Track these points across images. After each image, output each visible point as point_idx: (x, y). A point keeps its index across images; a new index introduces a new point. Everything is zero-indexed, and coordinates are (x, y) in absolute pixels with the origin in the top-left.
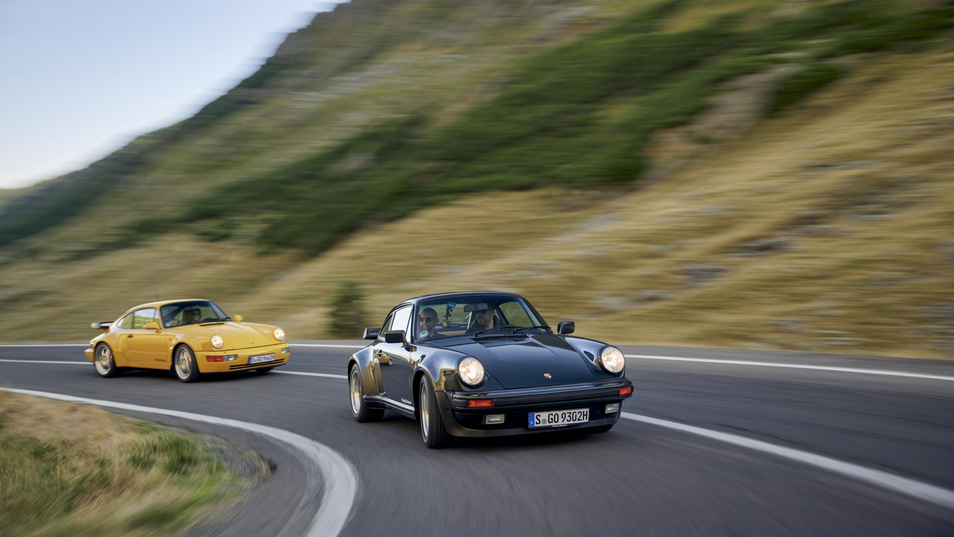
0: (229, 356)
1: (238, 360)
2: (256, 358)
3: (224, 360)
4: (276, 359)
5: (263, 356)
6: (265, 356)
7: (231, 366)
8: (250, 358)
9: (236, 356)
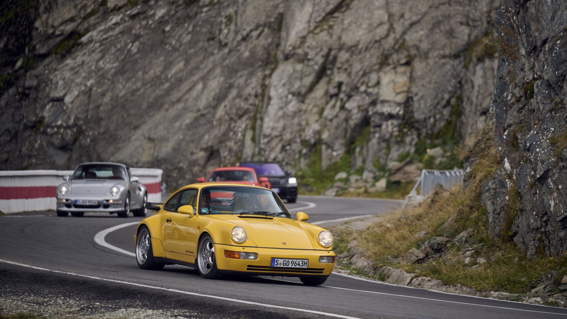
0: (248, 254)
1: (258, 259)
2: (281, 261)
3: (241, 257)
4: (310, 267)
5: (290, 261)
6: (295, 261)
7: (248, 266)
8: (273, 259)
9: (256, 254)
